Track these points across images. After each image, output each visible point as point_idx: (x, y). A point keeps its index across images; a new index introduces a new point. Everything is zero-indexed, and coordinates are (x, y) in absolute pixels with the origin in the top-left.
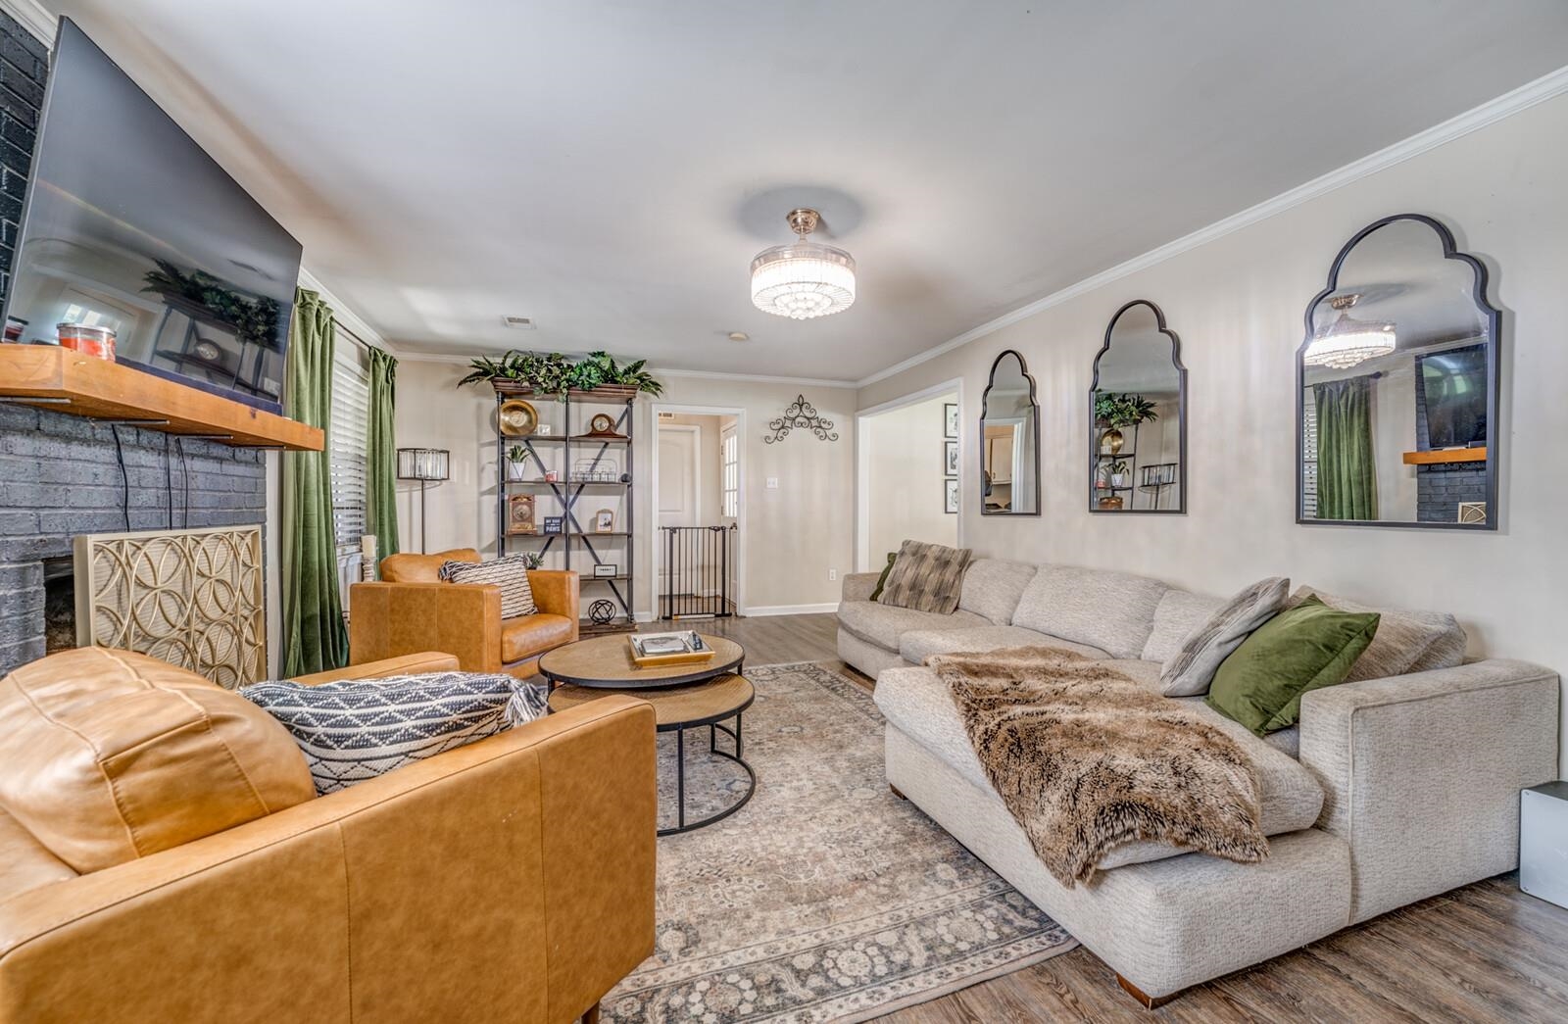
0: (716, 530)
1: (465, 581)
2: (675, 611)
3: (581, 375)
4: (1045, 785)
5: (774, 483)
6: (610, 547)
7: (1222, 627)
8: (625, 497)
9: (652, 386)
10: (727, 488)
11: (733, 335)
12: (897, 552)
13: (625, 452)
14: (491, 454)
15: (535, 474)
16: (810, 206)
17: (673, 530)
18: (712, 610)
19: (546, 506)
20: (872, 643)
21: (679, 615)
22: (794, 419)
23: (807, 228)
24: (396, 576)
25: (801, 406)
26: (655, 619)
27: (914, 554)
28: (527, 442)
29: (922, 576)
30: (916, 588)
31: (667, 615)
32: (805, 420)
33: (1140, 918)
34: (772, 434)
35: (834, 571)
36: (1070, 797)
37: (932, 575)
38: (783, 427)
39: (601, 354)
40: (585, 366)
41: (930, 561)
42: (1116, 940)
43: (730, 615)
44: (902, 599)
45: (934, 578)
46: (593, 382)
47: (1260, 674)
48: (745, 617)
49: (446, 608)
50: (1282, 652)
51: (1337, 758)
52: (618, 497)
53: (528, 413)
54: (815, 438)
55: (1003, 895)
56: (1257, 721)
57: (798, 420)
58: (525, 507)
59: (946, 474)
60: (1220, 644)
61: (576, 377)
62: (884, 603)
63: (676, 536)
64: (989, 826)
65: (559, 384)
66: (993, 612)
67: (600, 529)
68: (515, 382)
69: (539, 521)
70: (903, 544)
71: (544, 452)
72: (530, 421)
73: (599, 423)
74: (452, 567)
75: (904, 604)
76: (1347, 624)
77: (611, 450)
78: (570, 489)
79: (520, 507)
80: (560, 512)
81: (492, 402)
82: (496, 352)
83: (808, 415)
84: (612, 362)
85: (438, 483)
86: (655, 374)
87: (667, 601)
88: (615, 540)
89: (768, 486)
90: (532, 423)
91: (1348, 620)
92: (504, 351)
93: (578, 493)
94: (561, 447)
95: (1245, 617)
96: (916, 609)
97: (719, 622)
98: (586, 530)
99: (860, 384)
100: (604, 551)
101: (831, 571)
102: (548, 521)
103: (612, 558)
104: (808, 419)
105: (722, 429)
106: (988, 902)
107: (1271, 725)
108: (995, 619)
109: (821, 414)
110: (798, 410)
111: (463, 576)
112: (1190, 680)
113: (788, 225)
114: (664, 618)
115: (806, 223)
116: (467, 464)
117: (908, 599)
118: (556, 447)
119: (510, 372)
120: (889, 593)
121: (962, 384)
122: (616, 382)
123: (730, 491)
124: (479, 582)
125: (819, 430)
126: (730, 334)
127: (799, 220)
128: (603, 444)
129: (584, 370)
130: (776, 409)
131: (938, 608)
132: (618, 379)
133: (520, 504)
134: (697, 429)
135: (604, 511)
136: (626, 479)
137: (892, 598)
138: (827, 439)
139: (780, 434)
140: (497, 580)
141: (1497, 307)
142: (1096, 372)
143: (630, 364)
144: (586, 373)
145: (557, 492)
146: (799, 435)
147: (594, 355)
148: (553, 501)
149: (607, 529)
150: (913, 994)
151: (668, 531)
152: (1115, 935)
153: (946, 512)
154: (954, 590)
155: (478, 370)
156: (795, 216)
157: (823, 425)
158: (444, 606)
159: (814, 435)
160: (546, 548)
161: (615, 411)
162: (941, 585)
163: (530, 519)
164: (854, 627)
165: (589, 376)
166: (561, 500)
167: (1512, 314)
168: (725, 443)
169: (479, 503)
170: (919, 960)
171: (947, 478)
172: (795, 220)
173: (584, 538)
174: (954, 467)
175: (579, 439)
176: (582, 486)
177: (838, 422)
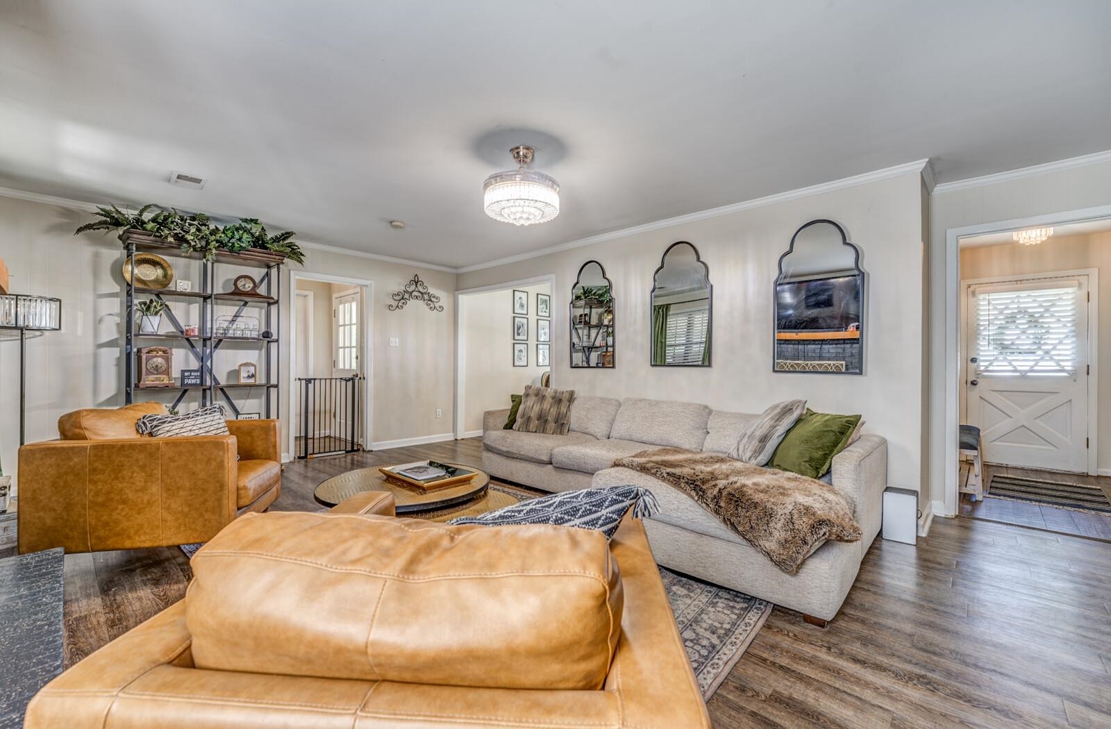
0: (347, 380)
1: (169, 434)
2: (310, 451)
3: (232, 237)
4: (770, 520)
5: (395, 342)
6: (248, 397)
7: (778, 428)
8: (264, 351)
9: (296, 254)
10: (341, 344)
11: (393, 224)
12: (522, 394)
13: (263, 311)
14: (113, 307)
15: (168, 328)
16: (528, 144)
17: (308, 381)
18: (343, 447)
19: (182, 360)
20: (521, 459)
21: (313, 454)
22: (411, 293)
23: (525, 160)
24: (87, 433)
25: (416, 283)
26: (292, 459)
27: (537, 395)
28: (158, 295)
29: (545, 410)
30: (542, 418)
31: (303, 455)
32: (420, 295)
33: (824, 580)
34: (394, 304)
35: (440, 410)
36: (790, 523)
37: (552, 409)
38: (402, 298)
39: (255, 221)
40: (237, 229)
41: (549, 400)
42: (809, 596)
43: (358, 450)
44: (532, 426)
45: (554, 411)
46: (243, 245)
47: (810, 449)
48: (372, 451)
49: (174, 461)
50: (819, 438)
51: (854, 486)
52: (257, 352)
53: (163, 268)
54: (427, 308)
55: (717, 594)
56: (814, 473)
57: (414, 293)
58: (160, 360)
59: (514, 339)
60: (778, 436)
61: (227, 239)
62: (519, 430)
63: (311, 386)
64: (708, 555)
65: (208, 243)
66: (597, 430)
67: (243, 381)
68: (155, 236)
69: (176, 373)
70: (525, 388)
71: (178, 308)
72: (165, 276)
73: (243, 283)
74: (153, 420)
75: (534, 430)
76: (849, 421)
77: (249, 308)
78: (205, 343)
79: (155, 359)
80: (194, 364)
81: (118, 253)
82: (130, 205)
83: (421, 290)
84: (263, 229)
85: (38, 333)
86: (302, 245)
87: (303, 442)
88: (253, 391)
89: (391, 345)
90: (167, 278)
91: (849, 419)
92: (140, 204)
93: (216, 347)
94: (196, 303)
95: (790, 421)
96: (543, 432)
97: (349, 457)
98: (223, 381)
99: (460, 271)
100: (243, 401)
101: (438, 410)
102: (186, 374)
103: (250, 407)
104: (422, 293)
105: (335, 296)
106: (715, 600)
107: (820, 475)
108: (599, 435)
109: (432, 291)
110: (414, 286)
111: (167, 429)
112: (763, 458)
113: (511, 156)
114: (300, 458)
115: (525, 156)
116: (80, 314)
117: (537, 426)
118: (190, 303)
119: (150, 226)
120: (523, 423)
121: (554, 278)
122: (266, 248)
123: (344, 347)
124: (185, 434)
125: (429, 302)
126: (391, 222)
127: (521, 153)
128: (243, 303)
129: (236, 233)
130: (396, 284)
131: (559, 431)
132: (268, 246)
133: (156, 356)
134: (311, 294)
135: (246, 364)
136: (267, 335)
137: (525, 426)
138: (435, 310)
139: (400, 304)
140: (201, 431)
141: (863, 270)
142: (655, 280)
143: (278, 233)
144: (237, 236)
145: (193, 346)
146: (414, 305)
147: (246, 221)
148: (187, 356)
149: (251, 381)
150: (730, 658)
151: (303, 382)
152: (809, 593)
153: (514, 366)
154: (567, 418)
155: (104, 218)
156: (518, 150)
157: (432, 299)
158: (172, 459)
159: (425, 306)
160: (179, 400)
161: (257, 273)
162: (559, 414)
163: (167, 372)
164: (504, 449)
165: (240, 239)
166: (196, 354)
167: (868, 275)
168: (338, 308)
169: (95, 356)
170: (715, 641)
171: (515, 342)
172: (518, 153)
173: (222, 389)
174: (519, 334)
175: (219, 297)
176: (220, 341)
177: (444, 298)
